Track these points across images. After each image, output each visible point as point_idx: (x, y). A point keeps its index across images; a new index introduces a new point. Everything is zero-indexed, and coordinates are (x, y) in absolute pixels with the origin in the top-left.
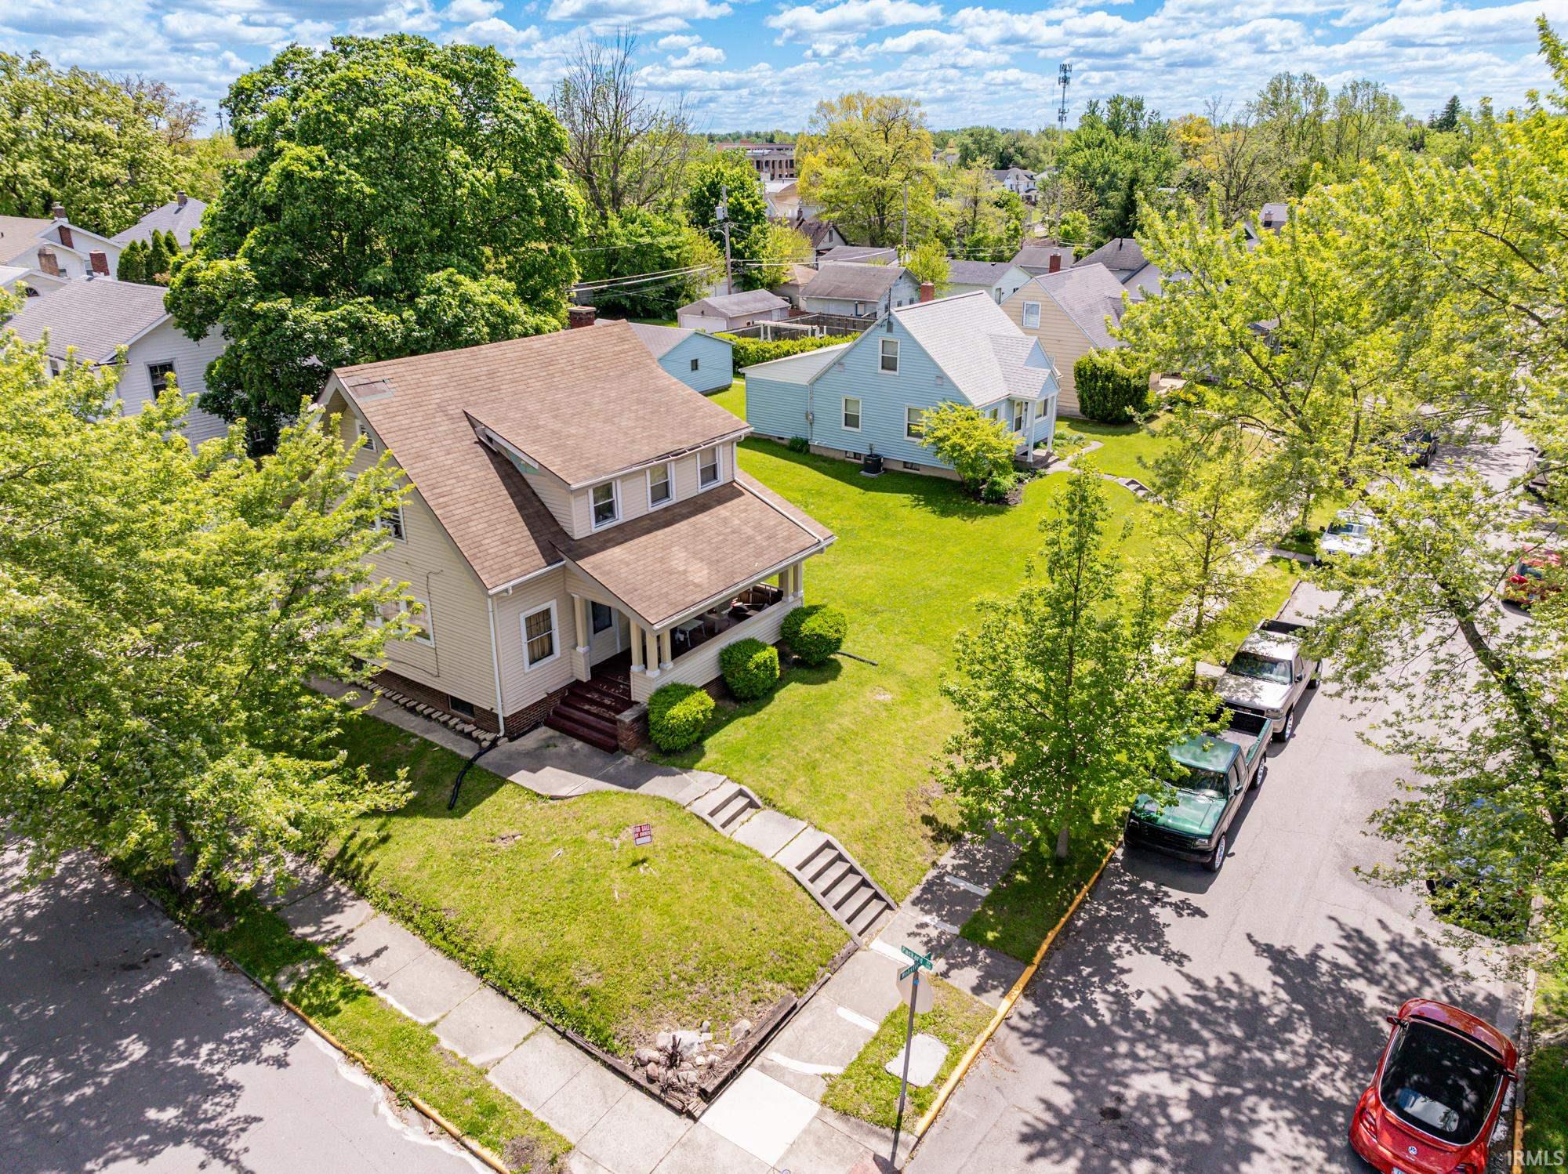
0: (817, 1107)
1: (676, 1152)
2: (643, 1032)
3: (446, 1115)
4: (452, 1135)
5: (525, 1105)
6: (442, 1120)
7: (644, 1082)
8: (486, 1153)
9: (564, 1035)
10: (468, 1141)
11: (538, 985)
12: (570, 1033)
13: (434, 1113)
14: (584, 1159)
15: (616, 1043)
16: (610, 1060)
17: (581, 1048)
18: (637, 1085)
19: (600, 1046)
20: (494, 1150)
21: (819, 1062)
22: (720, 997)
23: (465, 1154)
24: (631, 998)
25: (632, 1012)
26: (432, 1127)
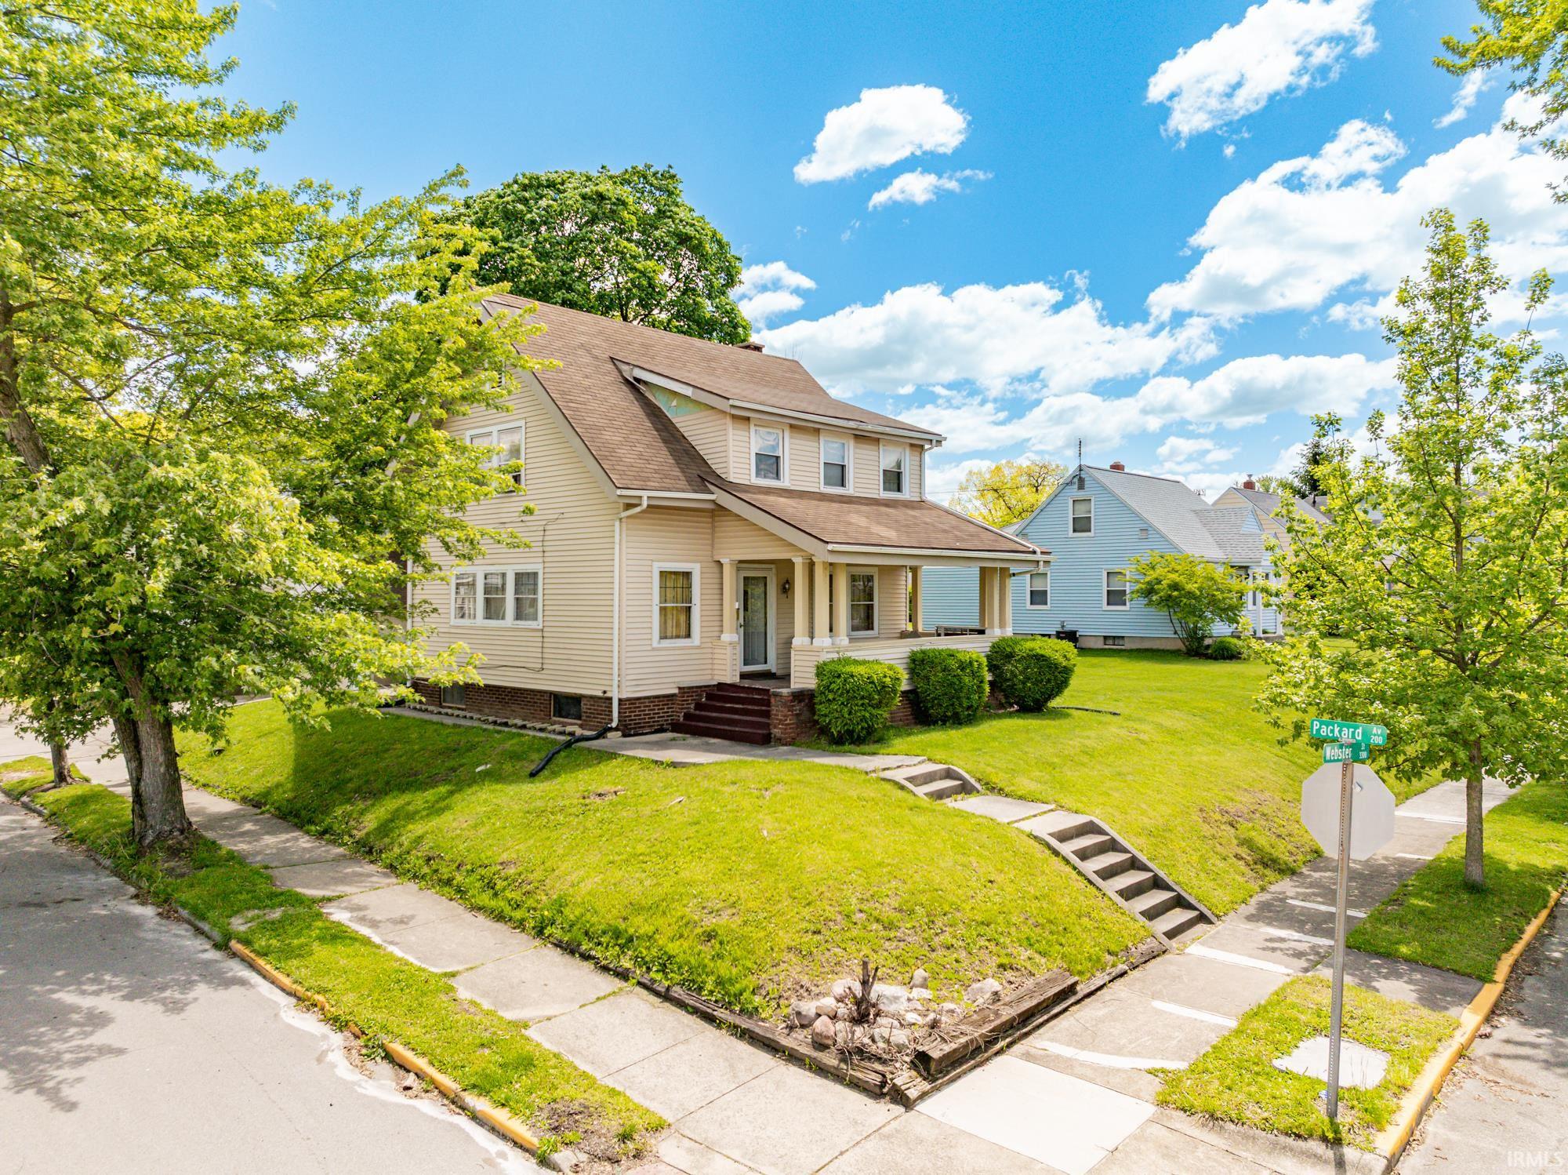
0: (1150, 1110)
1: (870, 1145)
2: (805, 980)
3: (442, 1068)
4: (443, 1094)
5: (583, 1067)
6: (432, 1072)
7: (805, 1050)
8: (501, 1116)
9: (666, 997)
10: (471, 1100)
11: (631, 931)
12: (678, 992)
13: (422, 1063)
14: (687, 1143)
15: (757, 1000)
16: (745, 1023)
17: (695, 1011)
18: (793, 1057)
19: (728, 1006)
20: (515, 1113)
21: (1137, 1054)
22: (941, 952)
23: (463, 1121)
24: (785, 938)
25: (787, 956)
26: (411, 1080)
